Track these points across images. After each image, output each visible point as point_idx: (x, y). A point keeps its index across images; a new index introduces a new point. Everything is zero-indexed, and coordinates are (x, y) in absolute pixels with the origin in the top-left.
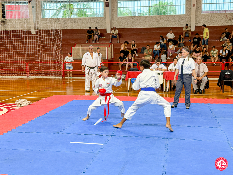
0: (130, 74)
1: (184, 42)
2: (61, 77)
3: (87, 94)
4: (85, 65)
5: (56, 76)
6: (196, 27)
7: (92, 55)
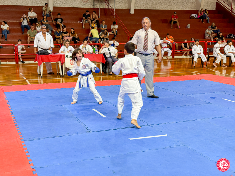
6: (54, 8)
7: (45, 36)
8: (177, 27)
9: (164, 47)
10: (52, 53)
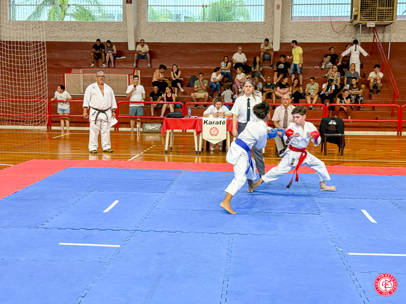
0: (168, 122)
1: (263, 69)
2: (44, 128)
3: (92, 158)
4: (90, 107)
5: (35, 125)
6: (282, 45)
7: (102, 89)
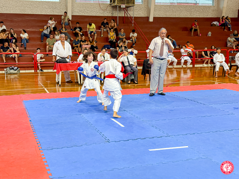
8: (197, 35)
9: (184, 56)
10: (71, 62)
